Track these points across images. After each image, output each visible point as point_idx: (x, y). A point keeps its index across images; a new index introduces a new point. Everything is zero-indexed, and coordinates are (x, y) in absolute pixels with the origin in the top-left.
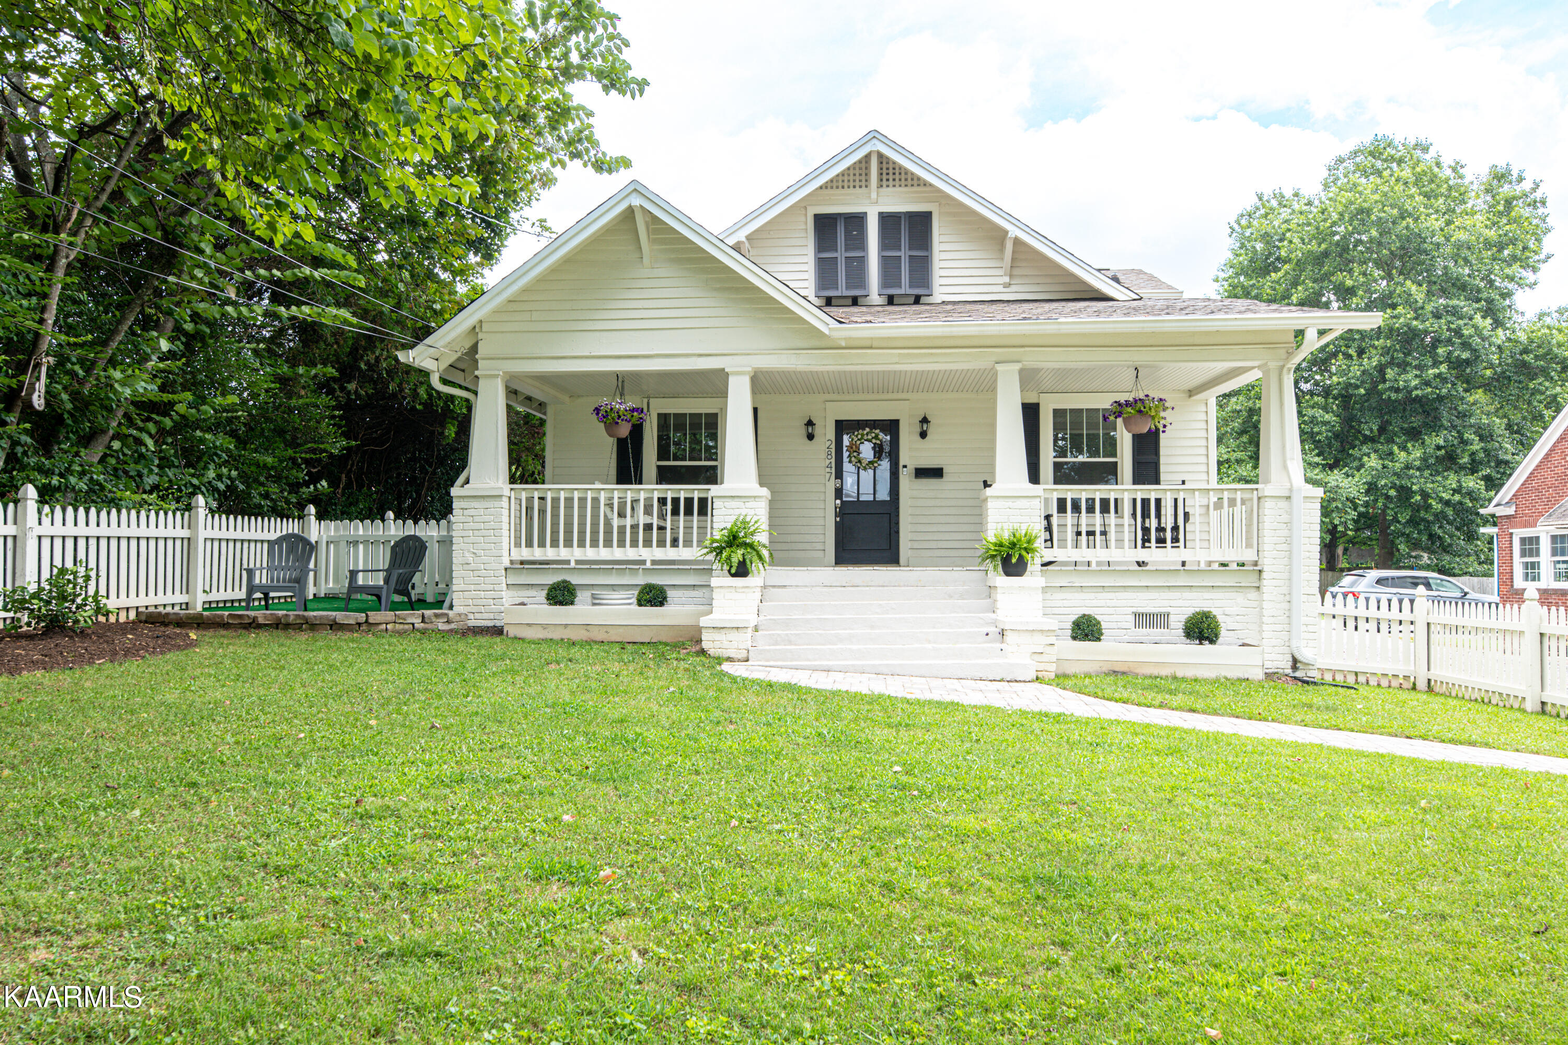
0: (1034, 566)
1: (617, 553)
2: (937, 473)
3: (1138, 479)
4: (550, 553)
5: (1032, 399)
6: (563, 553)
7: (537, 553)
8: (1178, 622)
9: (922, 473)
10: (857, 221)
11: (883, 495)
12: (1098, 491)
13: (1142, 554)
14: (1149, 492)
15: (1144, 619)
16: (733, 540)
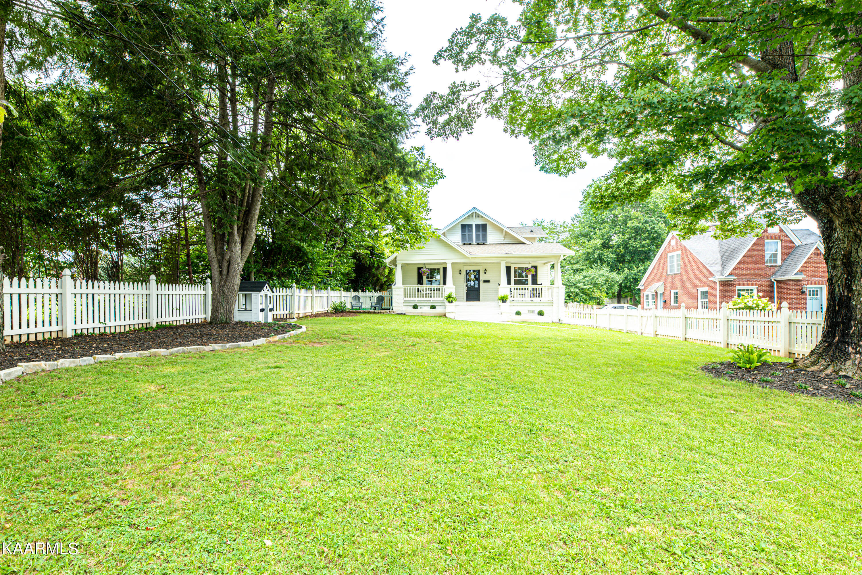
0: (508, 301)
1: (425, 299)
2: (488, 281)
3: (533, 284)
4: (411, 299)
5: (509, 265)
6: (414, 299)
7: (409, 299)
8: (537, 312)
9: (485, 281)
10: (470, 226)
11: (476, 286)
12: (524, 286)
13: (532, 299)
14: (535, 286)
15: (530, 312)
16: (450, 297)
